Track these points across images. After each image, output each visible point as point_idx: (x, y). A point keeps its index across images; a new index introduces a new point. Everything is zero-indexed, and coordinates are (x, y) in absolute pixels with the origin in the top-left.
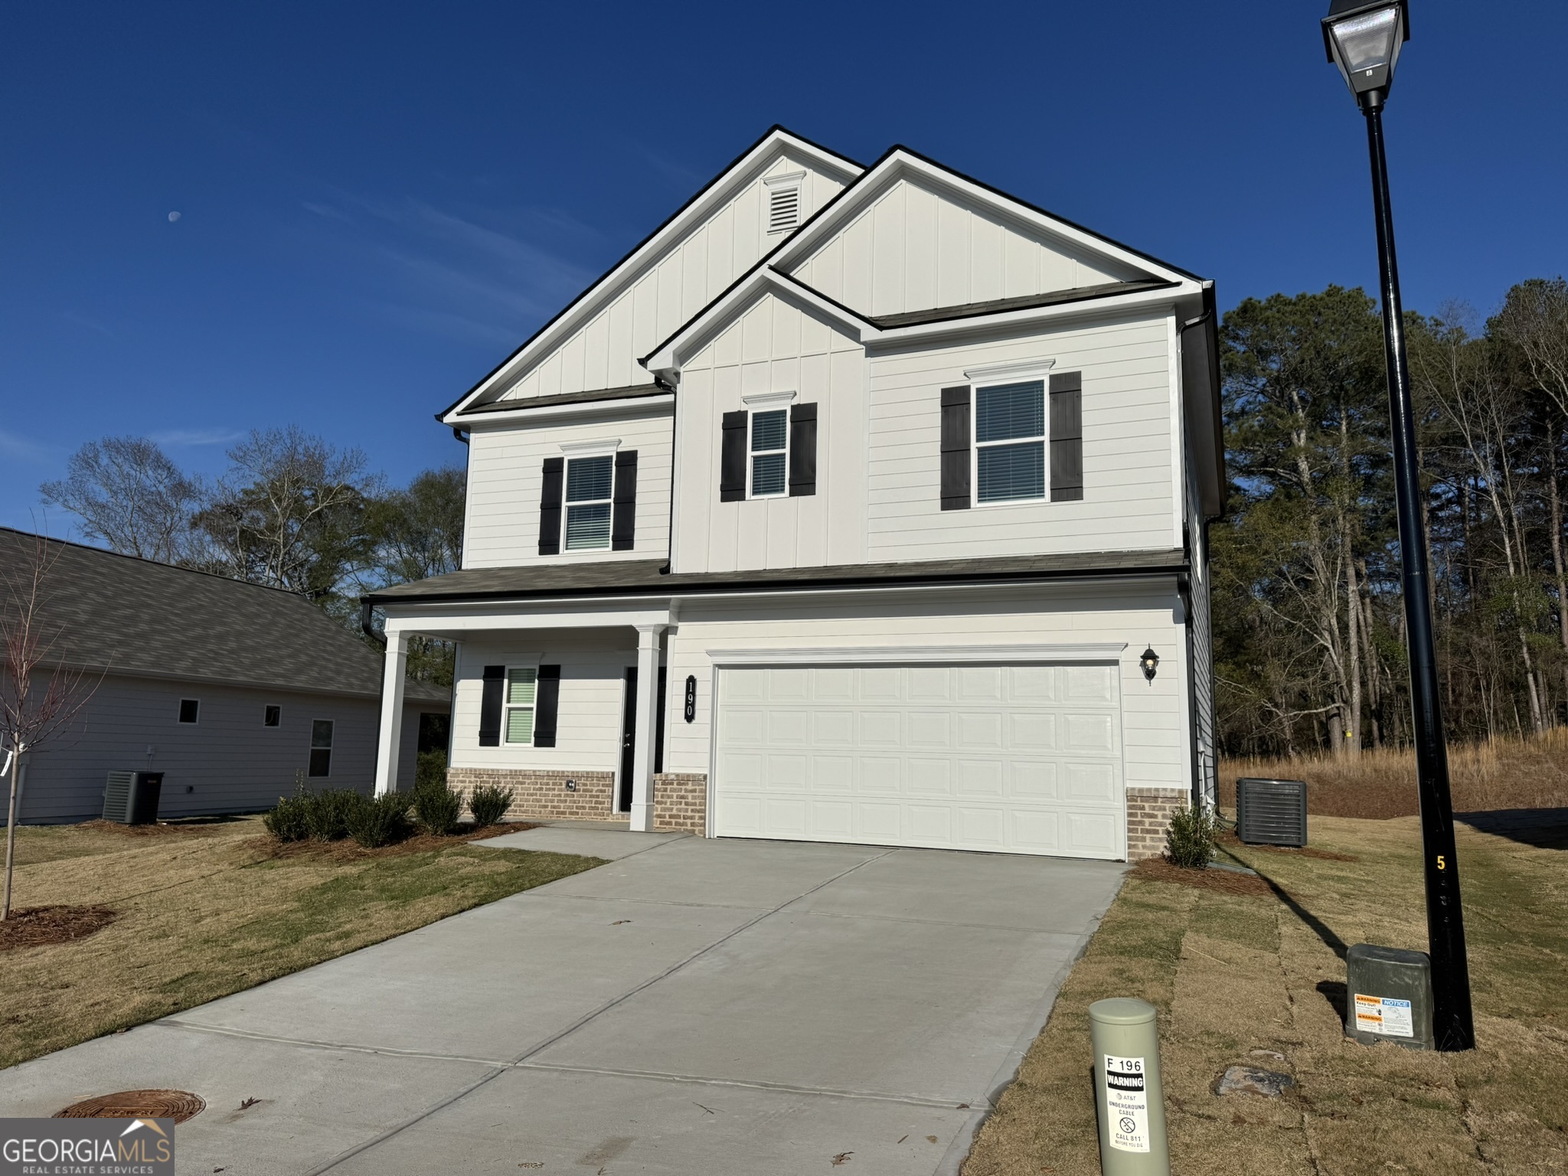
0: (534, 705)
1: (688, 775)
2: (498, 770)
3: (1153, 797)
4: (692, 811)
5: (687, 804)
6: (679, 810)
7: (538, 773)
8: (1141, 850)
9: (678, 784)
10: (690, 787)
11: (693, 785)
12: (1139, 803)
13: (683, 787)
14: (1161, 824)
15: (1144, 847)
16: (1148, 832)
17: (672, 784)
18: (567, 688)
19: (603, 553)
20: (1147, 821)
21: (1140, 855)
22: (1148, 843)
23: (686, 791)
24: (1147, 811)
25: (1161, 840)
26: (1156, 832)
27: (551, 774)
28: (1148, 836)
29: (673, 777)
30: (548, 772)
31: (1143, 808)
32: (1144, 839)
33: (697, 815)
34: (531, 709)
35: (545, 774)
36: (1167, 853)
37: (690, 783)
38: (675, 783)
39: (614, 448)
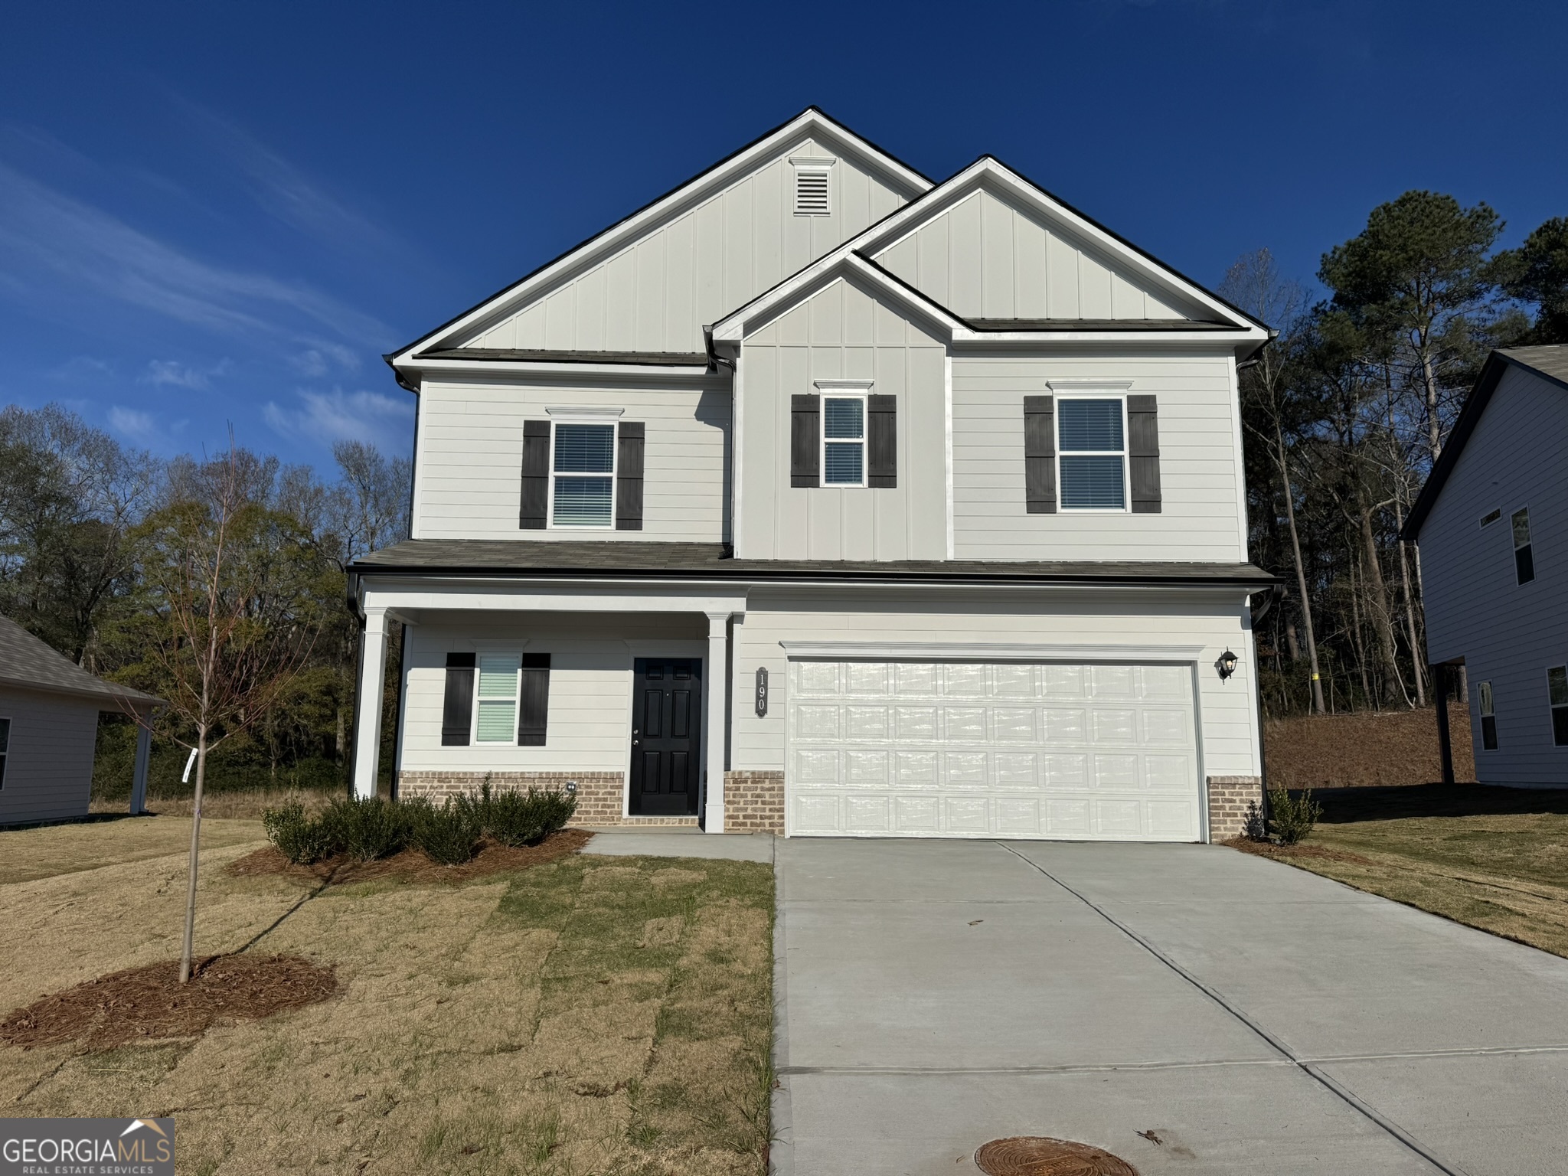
0: (517, 698)
1: (766, 773)
2: (472, 773)
3: (1231, 783)
4: (770, 810)
5: (763, 803)
6: (755, 810)
7: (527, 775)
8: (1223, 832)
9: (752, 783)
10: (767, 785)
11: (770, 783)
12: (1220, 790)
13: (759, 785)
14: (1239, 808)
15: (1225, 829)
16: (1229, 815)
17: (746, 782)
18: (558, 679)
19: (606, 532)
20: (1227, 805)
21: (1223, 836)
22: (1229, 825)
23: (762, 789)
24: (1227, 796)
25: (1239, 822)
26: (1235, 815)
27: (544, 776)
28: (1229, 819)
29: (748, 774)
30: (541, 773)
31: (1224, 794)
32: (1225, 822)
33: (776, 814)
34: (513, 703)
35: (537, 775)
36: (1245, 834)
37: (767, 780)
38: (749, 781)
39: (616, 417)
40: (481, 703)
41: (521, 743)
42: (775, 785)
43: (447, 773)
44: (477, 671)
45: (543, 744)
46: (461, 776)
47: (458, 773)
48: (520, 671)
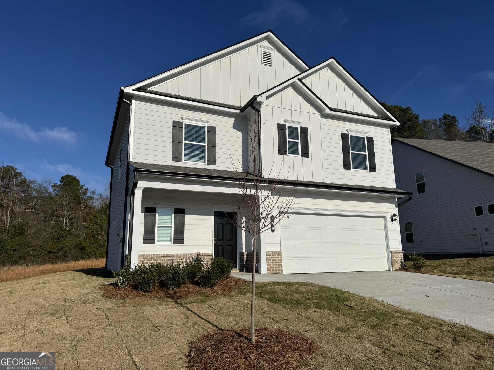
0: (173, 226)
1: (277, 252)
3: (396, 252)
4: (278, 265)
5: (276, 262)
6: (273, 265)
8: (395, 267)
9: (272, 255)
12: (394, 255)
13: (274, 256)
14: (399, 260)
15: (396, 266)
16: (396, 262)
17: (270, 255)
18: (189, 219)
19: (203, 165)
20: (396, 259)
21: (396, 268)
22: (397, 265)
23: (275, 258)
24: (396, 256)
25: (399, 264)
26: (398, 262)
28: (397, 263)
31: (395, 256)
32: (396, 264)
33: (280, 266)
34: (171, 227)
36: (400, 267)
37: (277, 255)
39: (206, 124)
40: (158, 227)
41: (174, 243)
42: (279, 256)
43: (147, 255)
44: (157, 215)
45: (183, 243)
46: (153, 256)
47: (152, 255)
48: (173, 215)
